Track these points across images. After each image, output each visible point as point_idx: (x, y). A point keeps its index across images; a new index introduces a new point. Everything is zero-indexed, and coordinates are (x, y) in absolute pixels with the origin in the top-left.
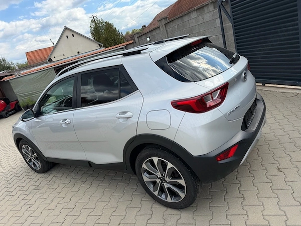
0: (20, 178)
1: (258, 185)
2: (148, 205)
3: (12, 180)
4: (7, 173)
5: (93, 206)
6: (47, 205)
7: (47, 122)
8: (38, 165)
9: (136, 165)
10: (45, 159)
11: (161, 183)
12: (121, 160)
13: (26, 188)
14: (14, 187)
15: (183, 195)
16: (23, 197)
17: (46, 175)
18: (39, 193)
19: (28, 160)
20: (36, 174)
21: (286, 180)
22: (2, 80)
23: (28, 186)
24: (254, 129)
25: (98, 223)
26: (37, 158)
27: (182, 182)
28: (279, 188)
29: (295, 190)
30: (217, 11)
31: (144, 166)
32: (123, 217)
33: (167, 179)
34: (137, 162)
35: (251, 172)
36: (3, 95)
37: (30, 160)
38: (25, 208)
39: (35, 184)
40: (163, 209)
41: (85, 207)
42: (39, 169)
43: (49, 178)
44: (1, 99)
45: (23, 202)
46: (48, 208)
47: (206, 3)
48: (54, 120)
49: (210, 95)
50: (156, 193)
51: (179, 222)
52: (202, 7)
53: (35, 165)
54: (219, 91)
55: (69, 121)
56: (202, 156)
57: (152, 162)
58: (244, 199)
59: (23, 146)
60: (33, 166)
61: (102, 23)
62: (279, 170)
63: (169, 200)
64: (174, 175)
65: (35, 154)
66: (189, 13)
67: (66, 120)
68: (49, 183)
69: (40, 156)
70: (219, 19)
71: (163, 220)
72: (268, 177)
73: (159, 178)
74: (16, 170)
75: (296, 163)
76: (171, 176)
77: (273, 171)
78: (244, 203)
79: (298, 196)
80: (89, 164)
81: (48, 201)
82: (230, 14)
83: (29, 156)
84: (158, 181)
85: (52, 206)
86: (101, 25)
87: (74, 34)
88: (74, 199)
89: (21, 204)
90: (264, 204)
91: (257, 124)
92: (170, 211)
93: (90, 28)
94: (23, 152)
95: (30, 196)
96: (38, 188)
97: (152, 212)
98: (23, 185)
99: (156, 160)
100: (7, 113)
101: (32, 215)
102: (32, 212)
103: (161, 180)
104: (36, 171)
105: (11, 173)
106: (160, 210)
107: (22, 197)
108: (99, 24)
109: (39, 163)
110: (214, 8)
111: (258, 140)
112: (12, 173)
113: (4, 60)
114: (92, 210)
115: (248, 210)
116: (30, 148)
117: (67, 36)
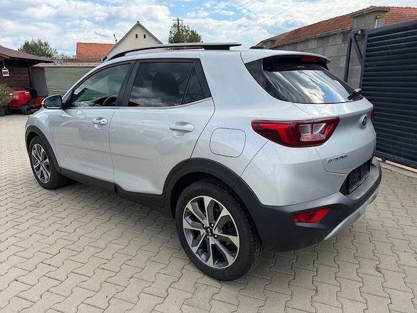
0: (17, 188)
1: (343, 281)
2: (178, 263)
3: (6, 187)
4: (3, 178)
5: (104, 246)
6: (42, 229)
7: (77, 118)
8: (46, 177)
9: (179, 202)
10: (58, 170)
11: (206, 236)
12: (159, 191)
13: (22, 201)
14: (7, 196)
15: (231, 260)
16: (13, 210)
17: (53, 193)
18: (37, 211)
19: (35, 167)
20: (40, 188)
21: (384, 284)
22: (36, 66)
23: (24, 199)
24: (358, 198)
25: (103, 269)
26: (48, 167)
27: (235, 240)
28: (372, 292)
29: (394, 301)
30: (346, 46)
31: (189, 206)
32: (139, 270)
33: (216, 232)
34: (181, 199)
35: (337, 262)
36: (31, 85)
37: (39, 167)
38: (11, 224)
39: (35, 200)
40: (199, 275)
41: (91, 244)
42: (46, 182)
43: (56, 198)
44: (26, 89)
45: (11, 217)
46: (41, 232)
47: (334, 31)
48: (87, 118)
49: (310, 125)
50: (194, 249)
51: (216, 297)
52: (326, 37)
53: (42, 175)
54: (324, 125)
55: (106, 121)
56: (274, 208)
57: (201, 203)
58: (317, 292)
59: (35, 145)
60: (39, 176)
61: (187, 31)
62: (378, 269)
63: (210, 263)
64: (227, 228)
65: (47, 160)
66: (307, 40)
67: (101, 119)
68: (53, 204)
69: (53, 165)
70: (345, 58)
71: (194, 289)
72: (359, 275)
73: (204, 228)
74: (16, 177)
75: (405, 268)
76: (223, 229)
77: (368, 268)
78: (315, 298)
79: (397, 310)
80: (116, 188)
81: (45, 224)
82: (362, 53)
83: (39, 162)
84: (203, 232)
85: (48, 231)
86: (184, 33)
87: (147, 34)
88: (80, 232)
89: (8, 219)
90: (344, 306)
91: (363, 193)
92: (207, 280)
93: (169, 34)
94: (33, 153)
95: (23, 212)
96: (37, 205)
97: (181, 274)
98: (19, 196)
99: (207, 200)
100: (28, 109)
101: (18, 235)
102: (19, 231)
103: (207, 231)
104: (42, 184)
105: (8, 179)
106: (193, 274)
107: (11, 210)
108: (183, 31)
109: (49, 174)
110: (343, 41)
111: (359, 215)
112: (10, 179)
113: (46, 44)
114: (99, 250)
115: (318, 308)
116: (43, 150)
117: (137, 35)
